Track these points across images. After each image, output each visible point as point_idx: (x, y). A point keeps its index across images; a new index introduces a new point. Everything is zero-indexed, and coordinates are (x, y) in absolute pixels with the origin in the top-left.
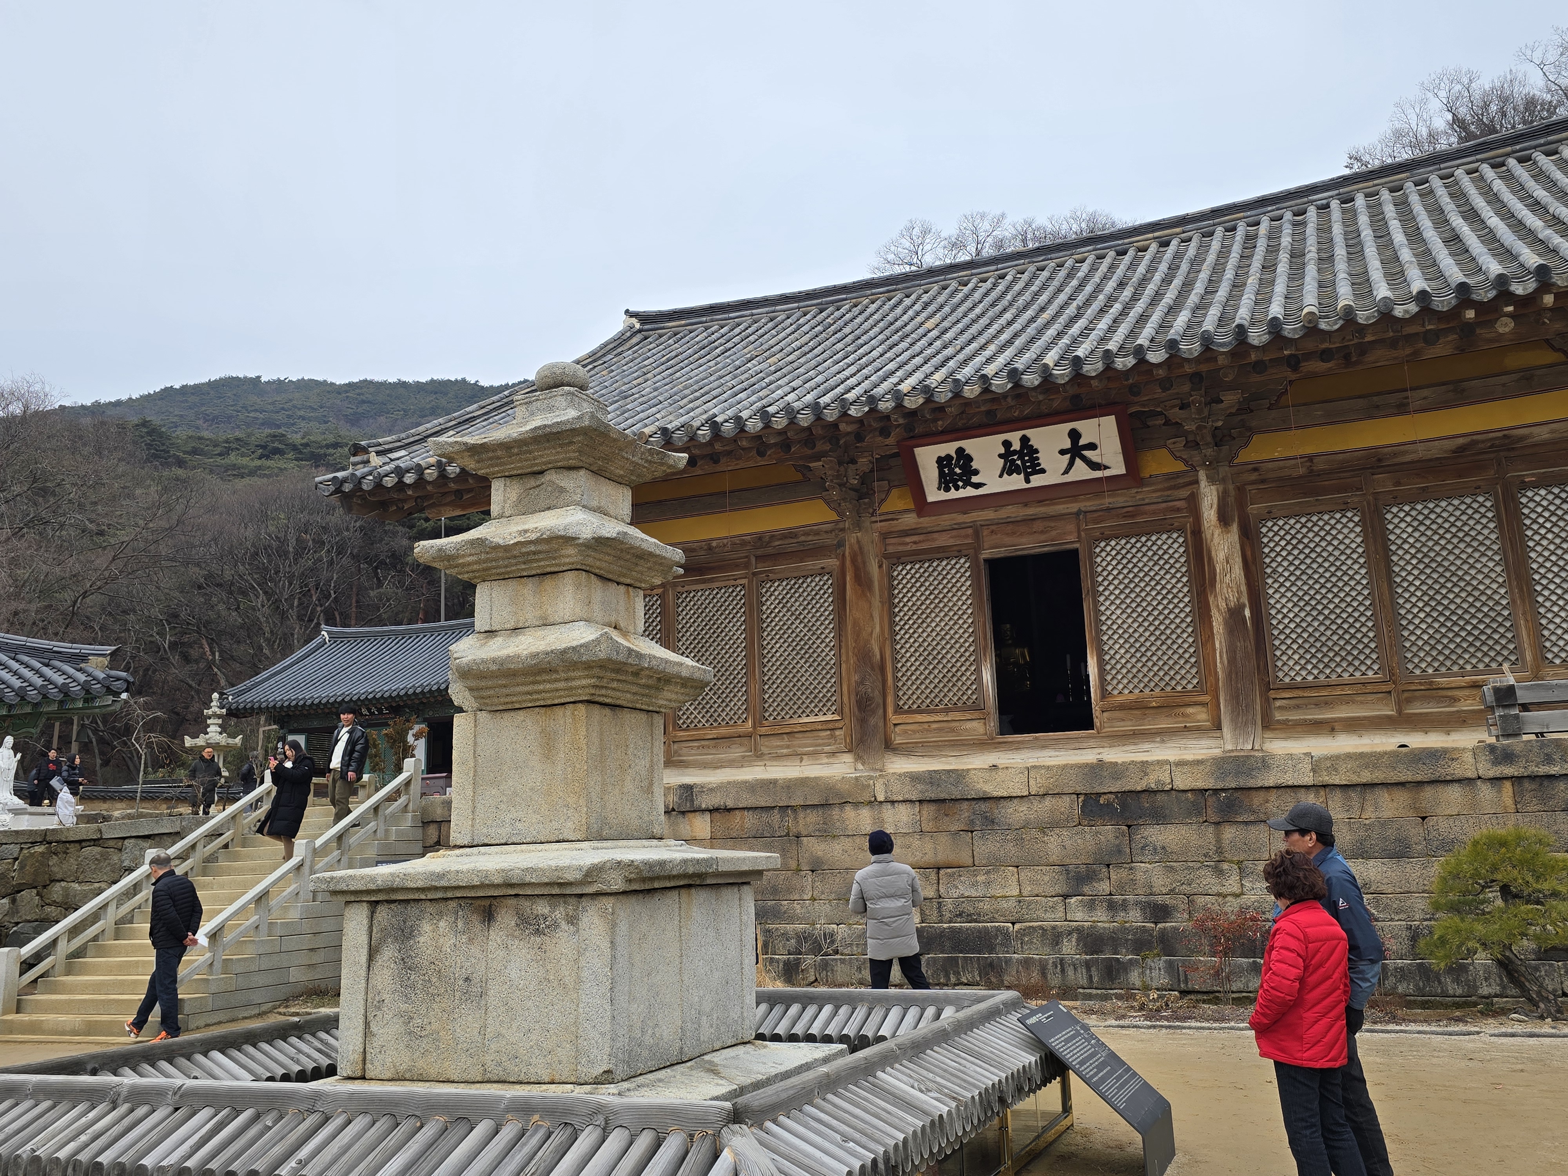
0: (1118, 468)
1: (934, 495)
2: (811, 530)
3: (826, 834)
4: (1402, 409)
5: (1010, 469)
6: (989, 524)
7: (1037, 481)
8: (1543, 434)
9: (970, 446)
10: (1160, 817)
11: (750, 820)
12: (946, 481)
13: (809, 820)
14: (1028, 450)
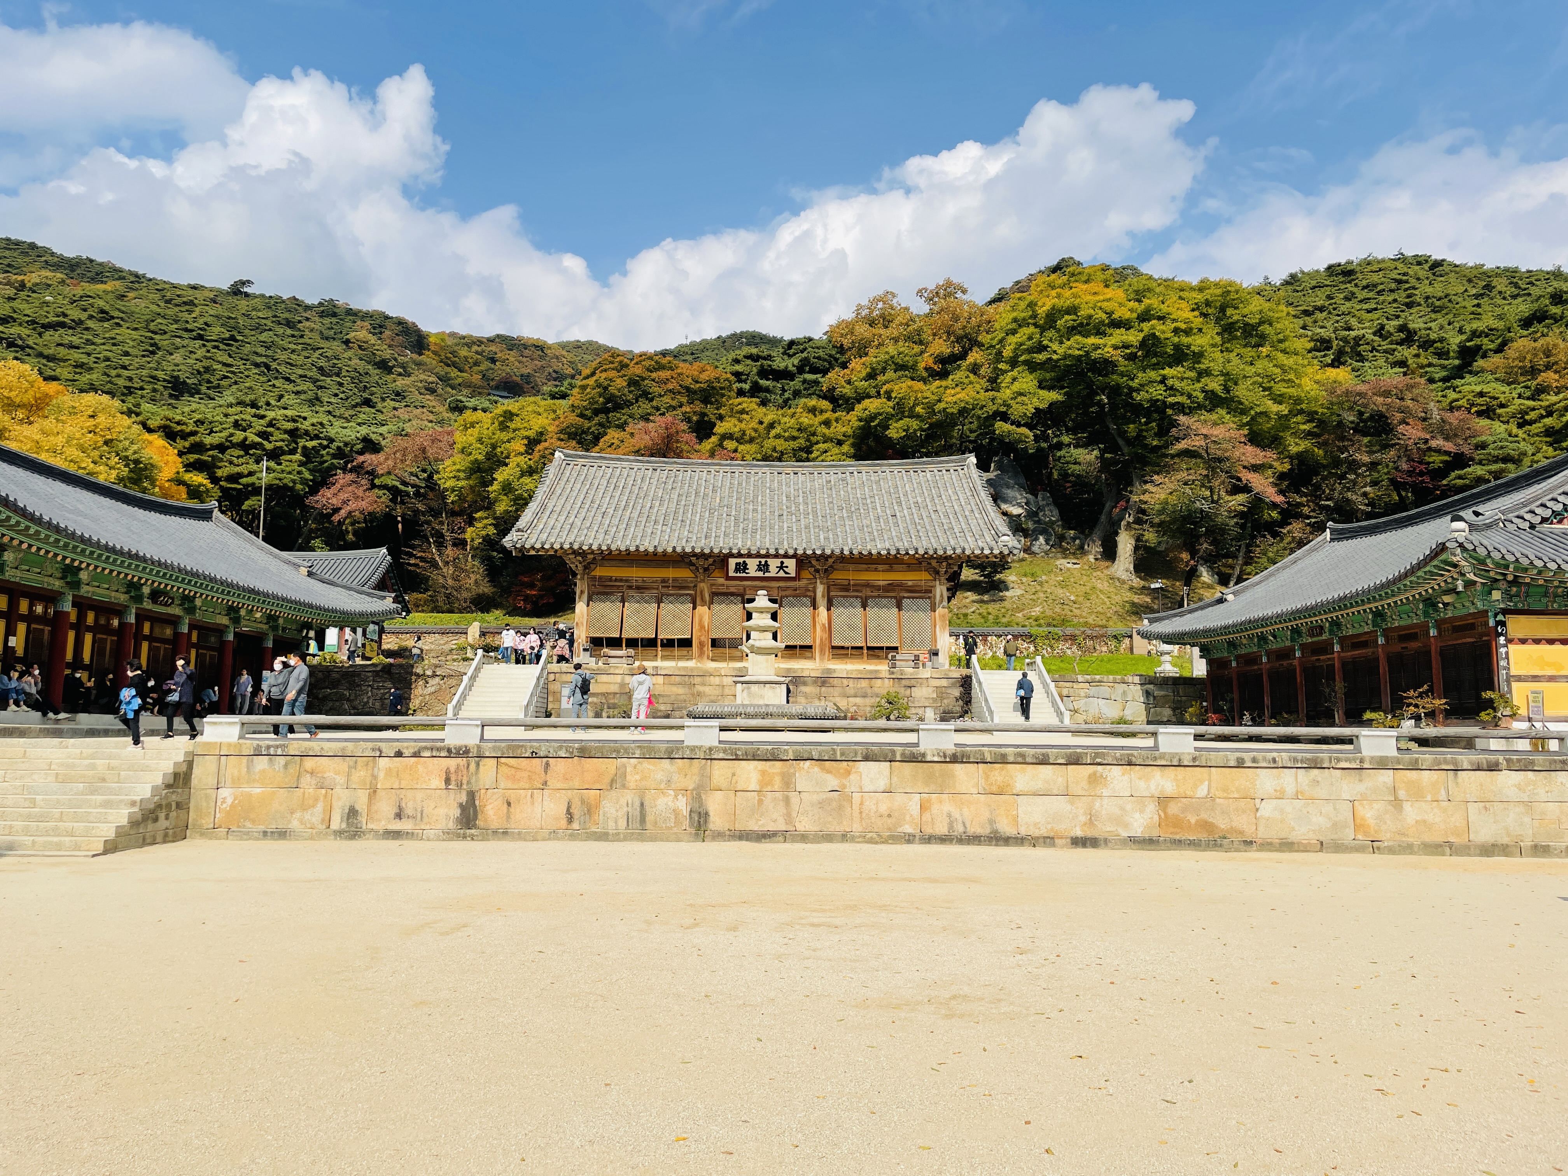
0: (793, 575)
1: (731, 573)
2: (685, 580)
3: (703, 684)
4: (876, 570)
5: (760, 569)
6: (749, 586)
7: (767, 575)
8: (910, 583)
9: (748, 561)
10: (805, 684)
11: (678, 679)
12: (737, 570)
13: (697, 680)
14: (766, 565)
